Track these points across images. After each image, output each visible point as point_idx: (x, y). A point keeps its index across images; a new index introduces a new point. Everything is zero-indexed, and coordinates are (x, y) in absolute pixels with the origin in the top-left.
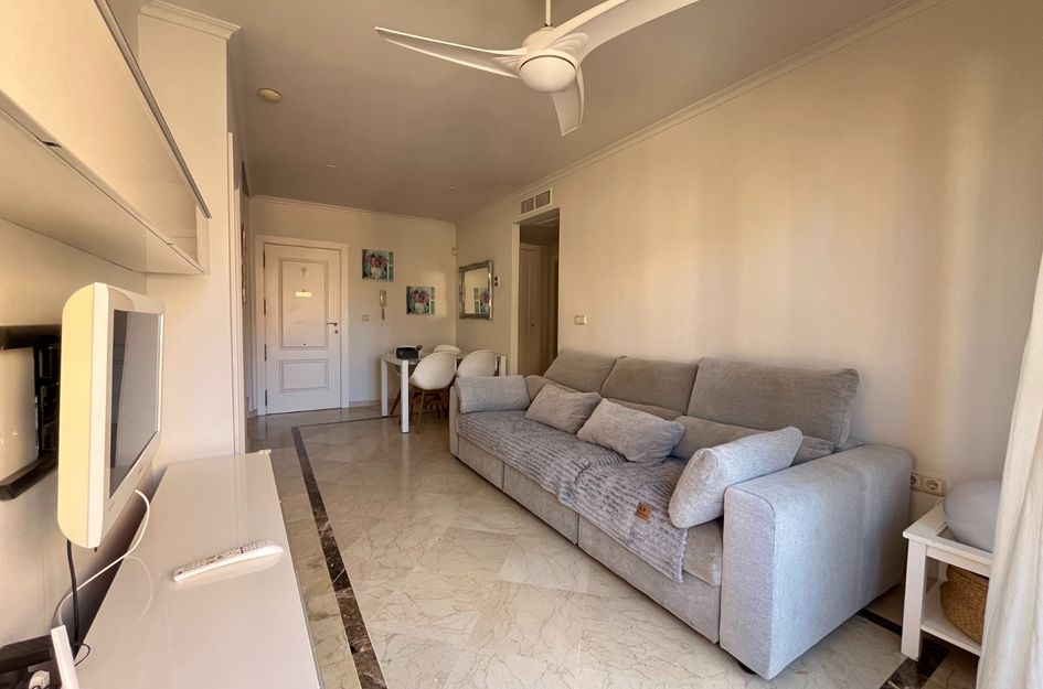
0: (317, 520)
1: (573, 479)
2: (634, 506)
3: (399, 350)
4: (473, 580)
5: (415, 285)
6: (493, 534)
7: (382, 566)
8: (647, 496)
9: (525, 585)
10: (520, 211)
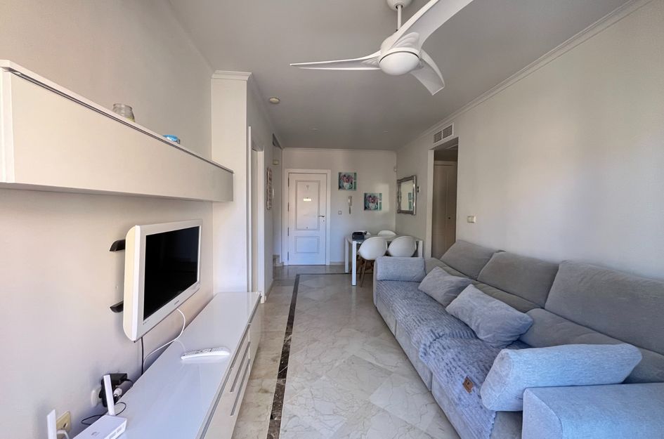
0: (286, 333)
1: (428, 344)
2: (463, 377)
3: (355, 234)
4: (353, 396)
5: (369, 192)
6: (379, 367)
7: (306, 370)
8: (473, 373)
9: (384, 410)
10: (433, 141)
